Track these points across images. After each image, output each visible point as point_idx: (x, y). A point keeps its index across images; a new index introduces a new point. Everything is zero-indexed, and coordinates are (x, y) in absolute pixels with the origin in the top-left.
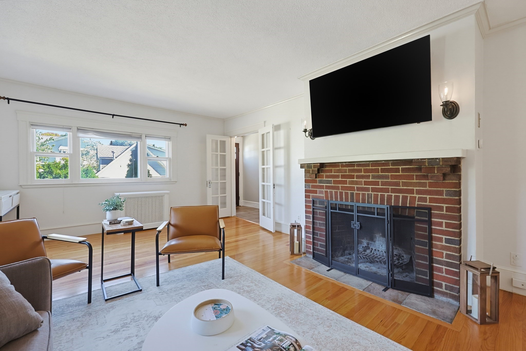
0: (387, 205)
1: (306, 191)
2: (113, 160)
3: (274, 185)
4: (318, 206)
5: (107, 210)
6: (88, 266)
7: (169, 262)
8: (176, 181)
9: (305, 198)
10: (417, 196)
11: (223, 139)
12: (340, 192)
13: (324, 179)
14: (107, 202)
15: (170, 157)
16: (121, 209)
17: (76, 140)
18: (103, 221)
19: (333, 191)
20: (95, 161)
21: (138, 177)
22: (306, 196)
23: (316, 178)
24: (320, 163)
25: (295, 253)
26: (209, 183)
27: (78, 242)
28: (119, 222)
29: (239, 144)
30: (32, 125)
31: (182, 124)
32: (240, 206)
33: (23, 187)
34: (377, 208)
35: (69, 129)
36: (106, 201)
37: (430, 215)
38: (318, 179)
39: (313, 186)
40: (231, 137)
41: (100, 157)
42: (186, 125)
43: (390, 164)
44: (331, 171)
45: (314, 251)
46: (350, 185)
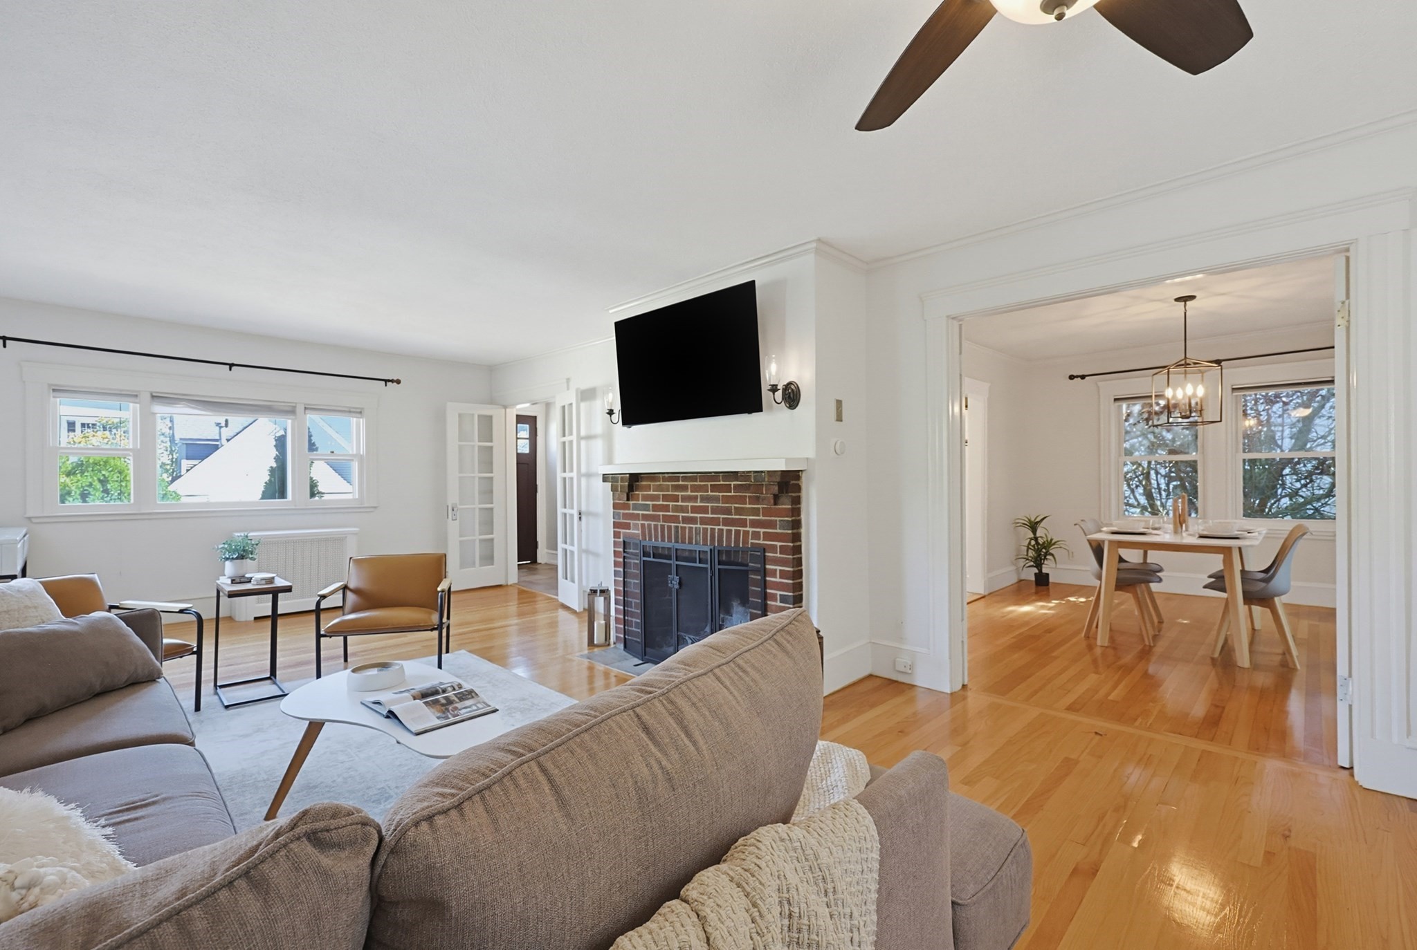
0: (710, 545)
1: (616, 525)
2: (218, 449)
3: (580, 514)
4: (632, 553)
5: (227, 559)
6: (195, 649)
7: (346, 660)
8: (376, 505)
9: (614, 538)
10: (751, 530)
11: (487, 410)
12: (661, 525)
13: (640, 502)
14: (226, 546)
15: (362, 453)
16: (251, 559)
17: (147, 420)
18: (219, 579)
19: (653, 523)
20: (164, 448)
21: (286, 498)
22: (616, 535)
23: (628, 499)
24: (630, 474)
25: (595, 642)
26: (453, 510)
27: (177, 610)
28: (249, 581)
29: (536, 417)
30: (54, 390)
31: (389, 381)
32: (540, 564)
33: (34, 520)
34: (699, 551)
35: (134, 396)
36: (224, 544)
37: (764, 560)
38: (631, 502)
39: (626, 516)
40: (505, 407)
41: (181, 439)
42: (398, 382)
43: (721, 478)
44: (648, 488)
45: (626, 637)
46: (674, 514)
